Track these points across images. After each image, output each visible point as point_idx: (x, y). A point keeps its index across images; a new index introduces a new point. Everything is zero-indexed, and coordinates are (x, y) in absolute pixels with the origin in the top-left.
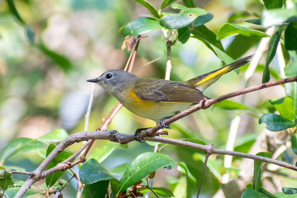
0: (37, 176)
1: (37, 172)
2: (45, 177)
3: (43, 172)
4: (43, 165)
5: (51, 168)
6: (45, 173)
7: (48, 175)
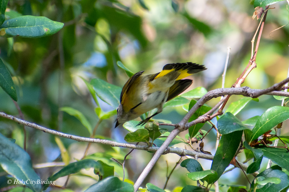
0: (181, 127)
2: (188, 128)
3: (187, 124)
4: (186, 118)
5: (193, 120)
7: (190, 126)
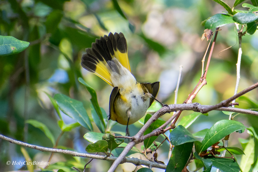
0: (137, 140)
1: (137, 137)
2: (143, 141)
3: (142, 137)
4: (141, 131)
5: (148, 133)
6: (144, 137)
7: (145, 139)
